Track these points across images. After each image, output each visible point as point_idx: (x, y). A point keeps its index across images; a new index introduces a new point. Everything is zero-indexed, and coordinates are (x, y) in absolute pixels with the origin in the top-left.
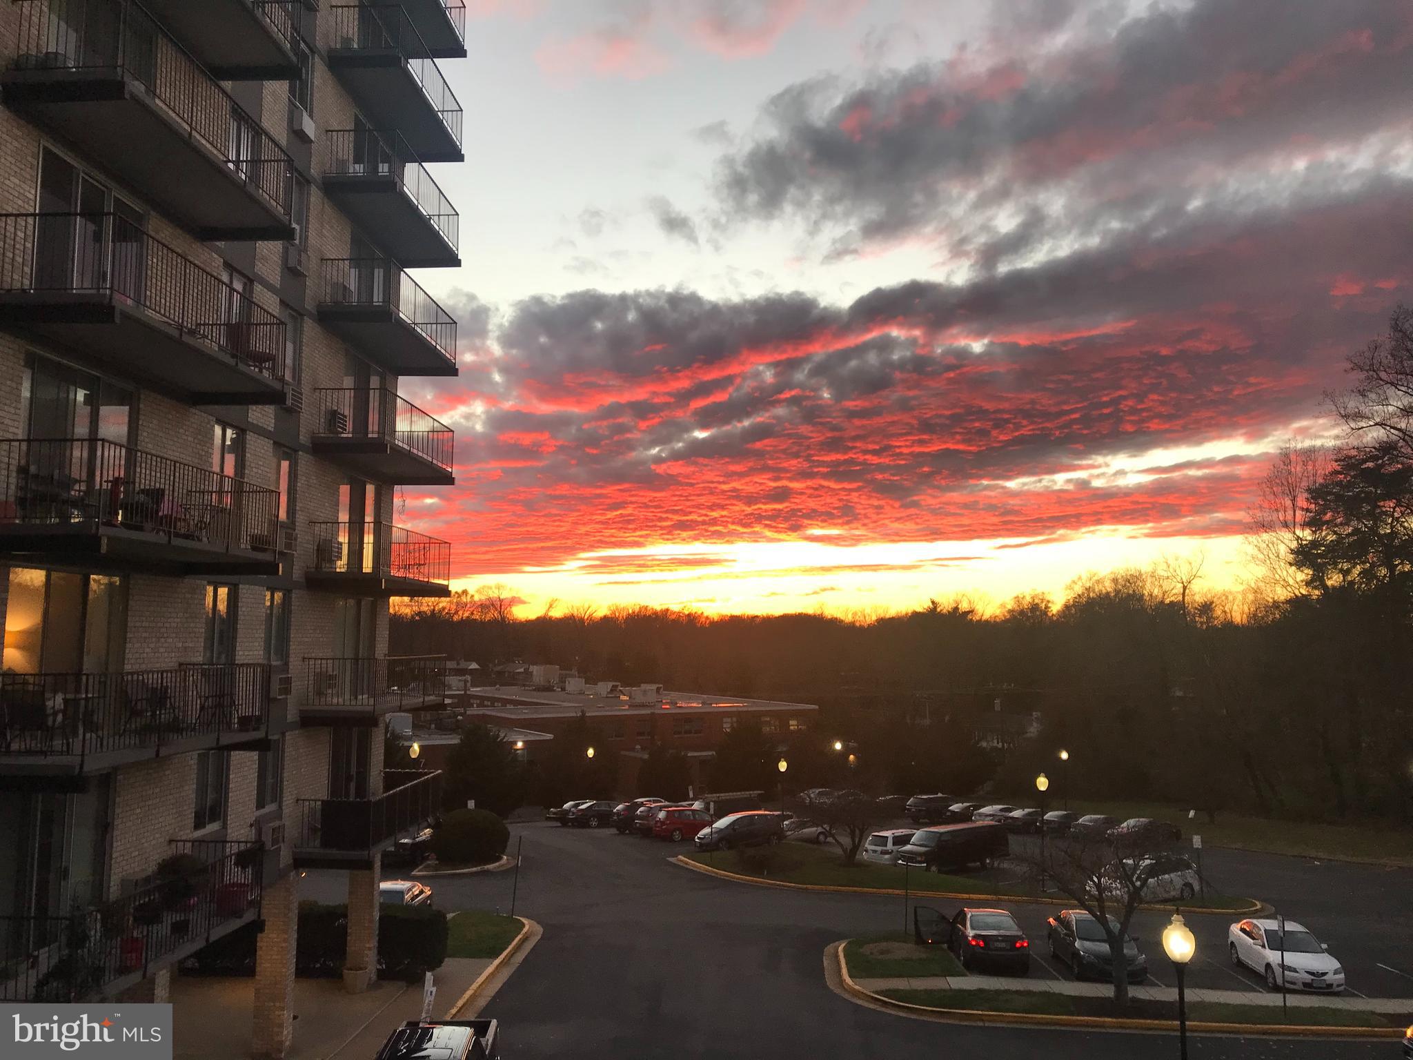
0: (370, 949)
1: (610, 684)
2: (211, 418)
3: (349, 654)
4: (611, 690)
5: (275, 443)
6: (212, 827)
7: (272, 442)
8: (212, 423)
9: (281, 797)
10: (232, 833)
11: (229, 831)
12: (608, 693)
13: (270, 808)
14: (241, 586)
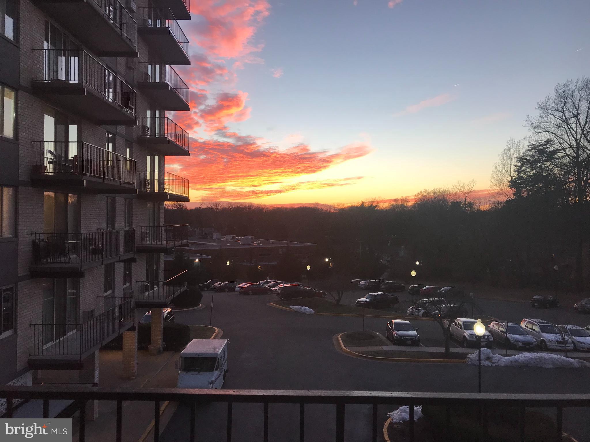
0: (160, 339)
1: (232, 236)
2: (104, 130)
3: (151, 225)
4: (232, 238)
5: (125, 139)
6: (109, 292)
7: (124, 139)
8: (105, 132)
9: (131, 281)
10: (116, 294)
11: (115, 293)
12: (231, 239)
13: (127, 285)
14: (116, 198)
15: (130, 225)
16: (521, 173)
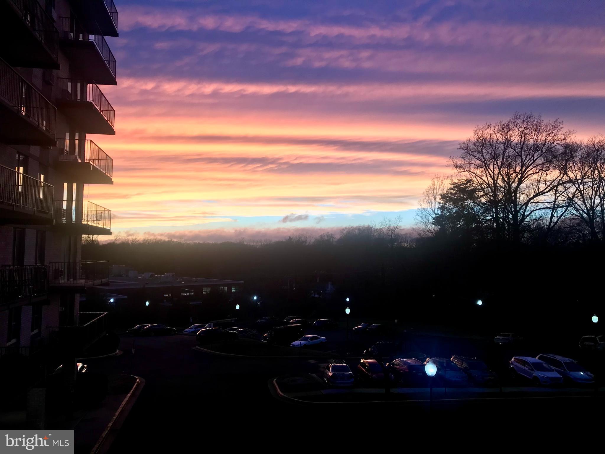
2: (15, 150)
4: (151, 276)
6: (14, 341)
7: (39, 163)
8: (15, 154)
9: (40, 327)
10: (22, 343)
13: (36, 331)
14: (26, 229)
15: (42, 262)
16: (444, 210)
